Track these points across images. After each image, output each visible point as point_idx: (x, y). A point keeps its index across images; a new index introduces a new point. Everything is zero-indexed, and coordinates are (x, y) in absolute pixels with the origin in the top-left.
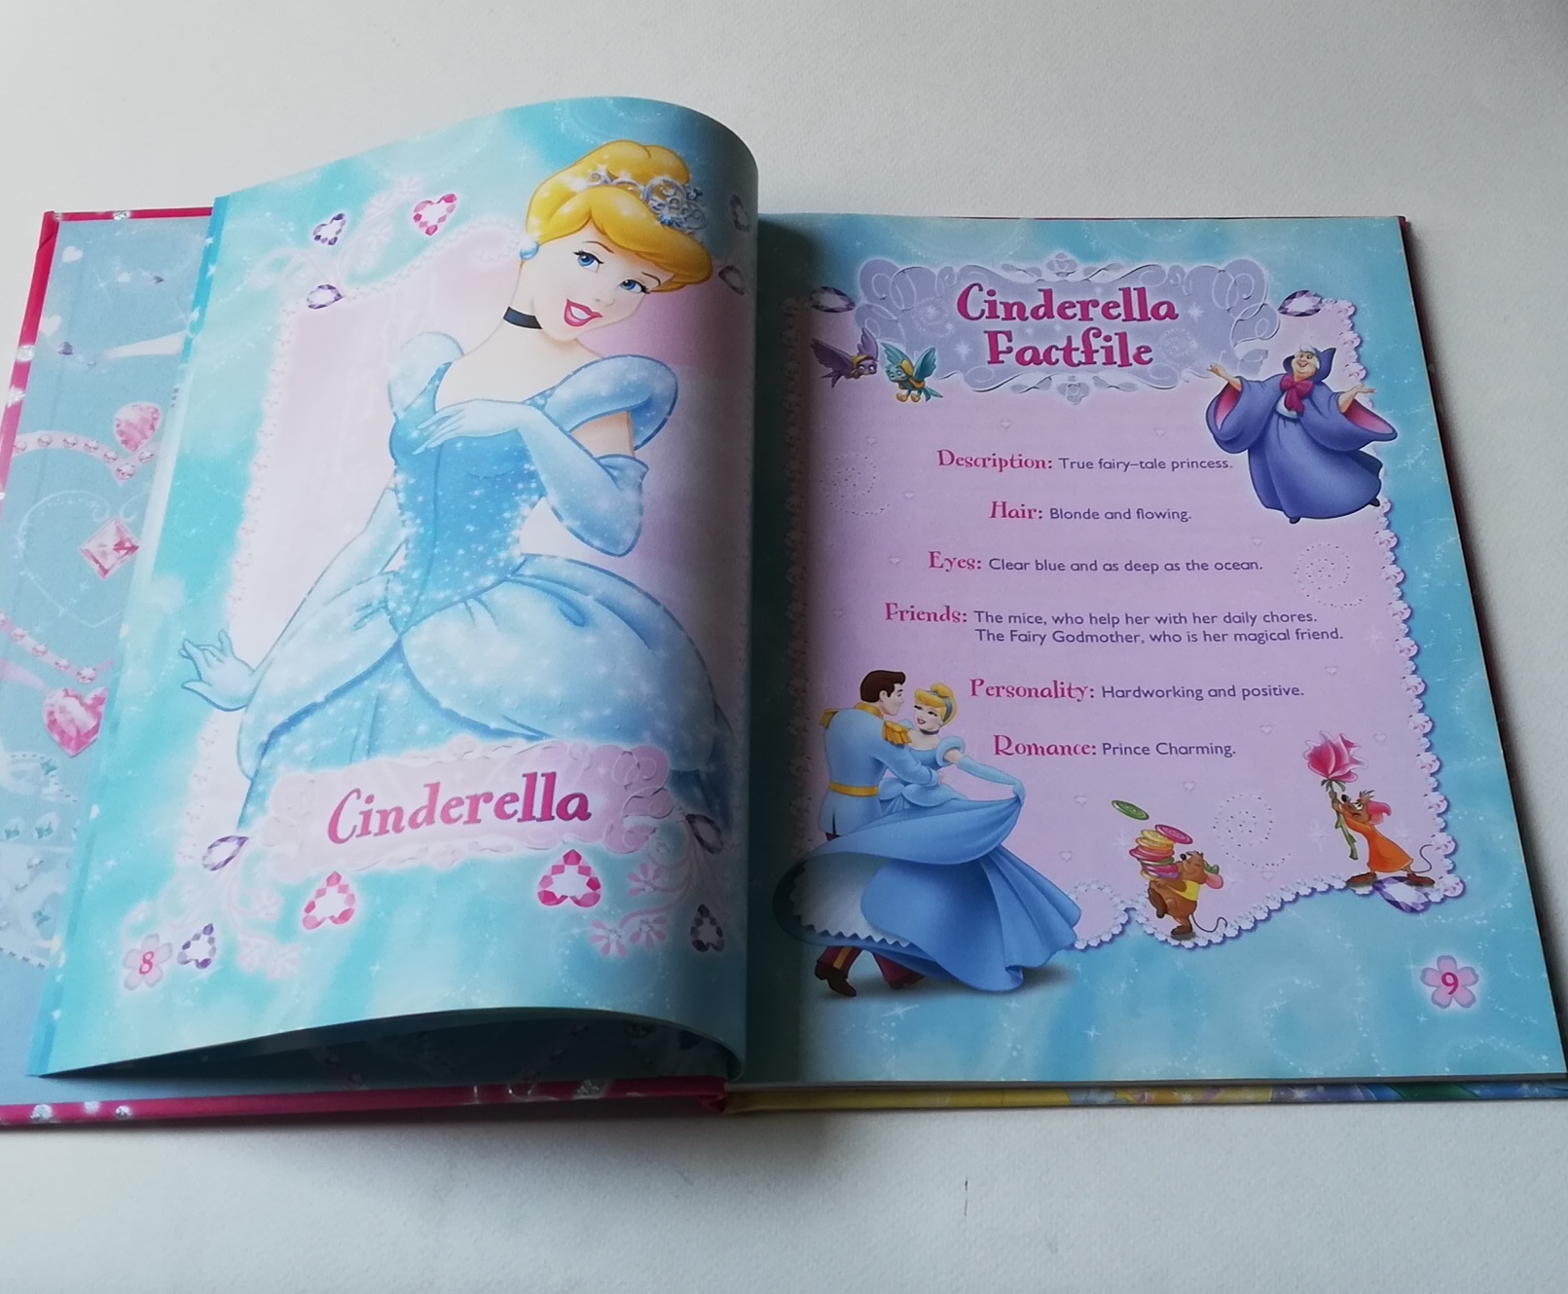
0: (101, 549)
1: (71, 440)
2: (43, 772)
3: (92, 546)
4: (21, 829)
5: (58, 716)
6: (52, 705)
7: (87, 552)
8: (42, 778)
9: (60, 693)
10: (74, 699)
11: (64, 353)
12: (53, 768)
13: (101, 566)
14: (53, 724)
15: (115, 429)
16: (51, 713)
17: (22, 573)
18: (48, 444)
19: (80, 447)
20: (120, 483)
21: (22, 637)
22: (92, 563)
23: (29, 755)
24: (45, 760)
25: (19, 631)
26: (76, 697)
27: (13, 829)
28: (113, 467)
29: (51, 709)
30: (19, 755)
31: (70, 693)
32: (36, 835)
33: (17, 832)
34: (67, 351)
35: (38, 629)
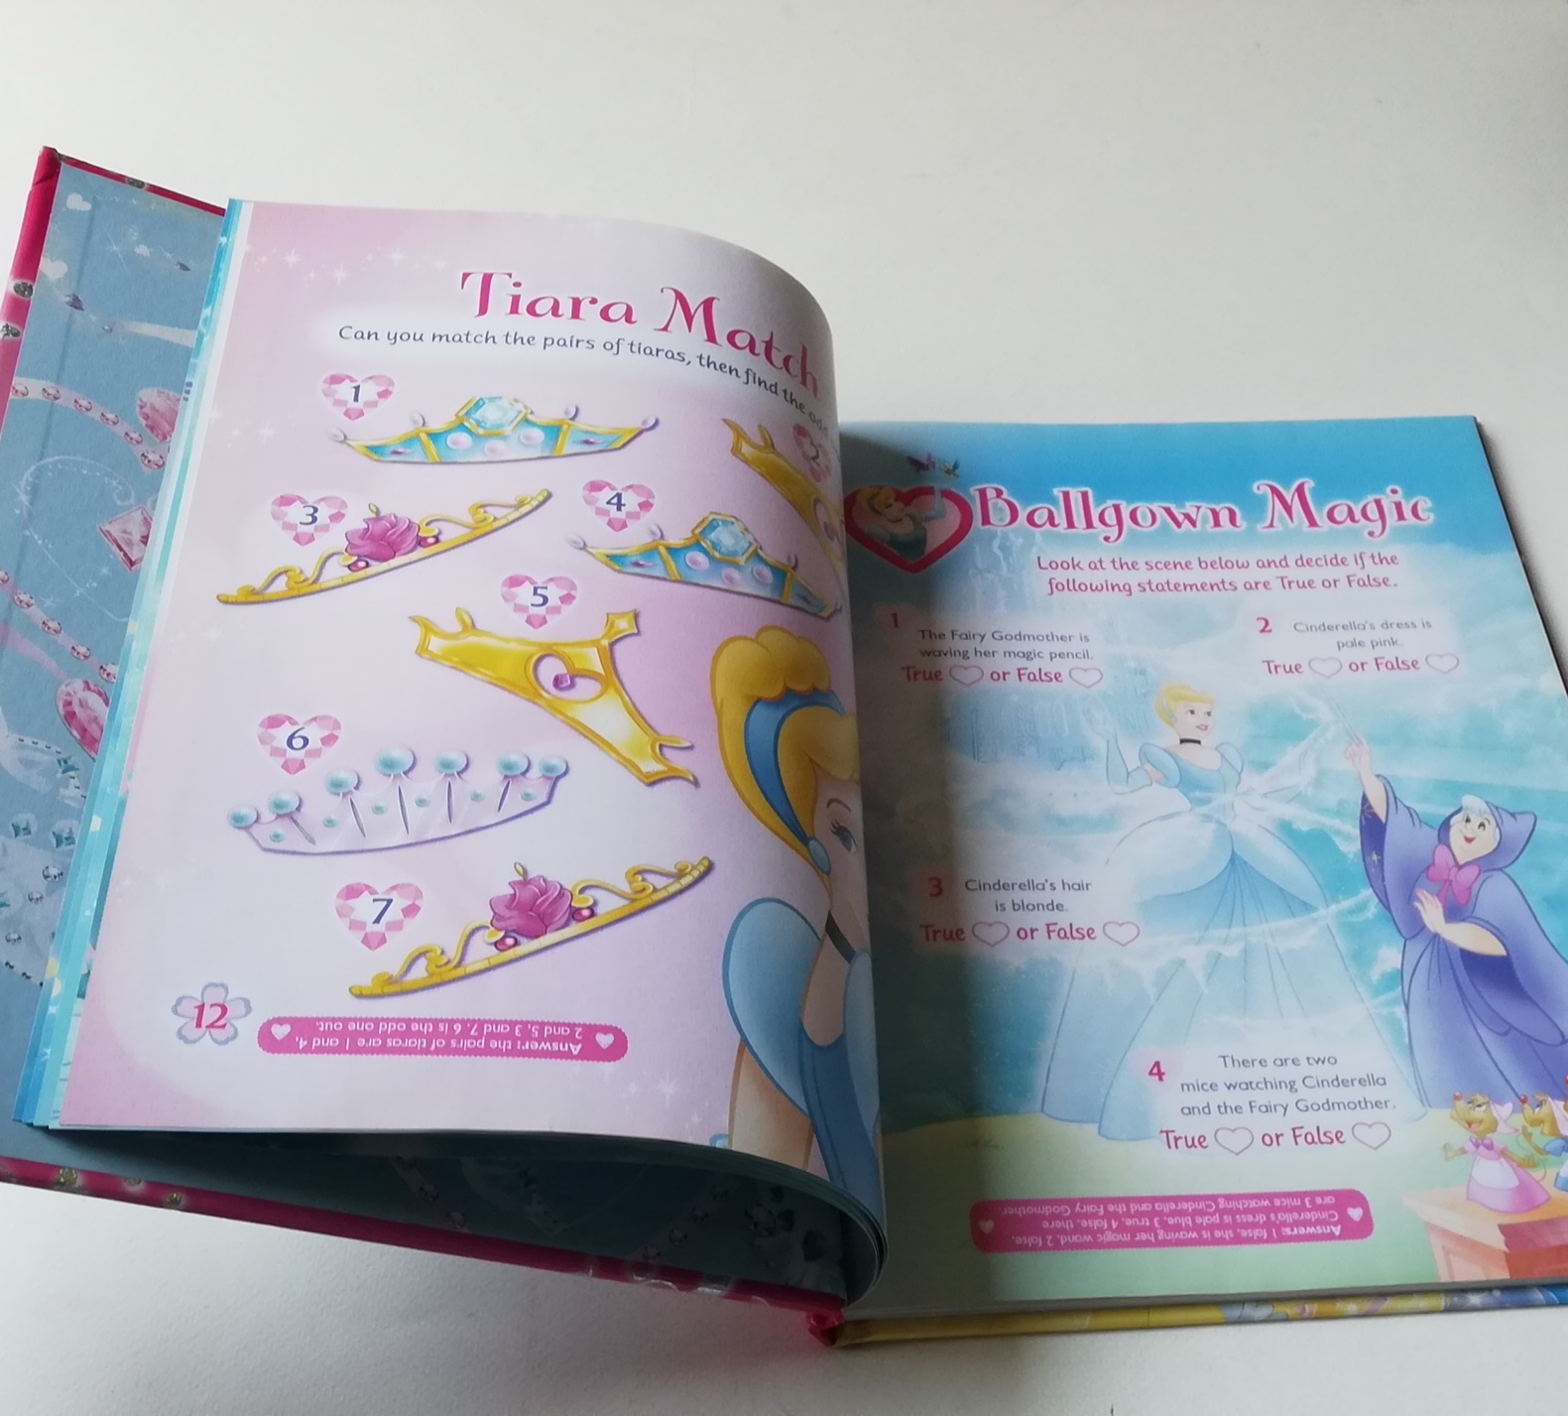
0: (125, 536)
1: (84, 403)
2: (61, 771)
3: (115, 529)
4: (33, 829)
5: (76, 708)
6: (69, 694)
7: (108, 534)
8: (59, 775)
9: (78, 684)
10: (95, 695)
11: (71, 306)
12: (72, 768)
13: (125, 554)
14: (70, 717)
15: (138, 409)
16: (68, 704)
17: (27, 533)
18: (56, 398)
19: (95, 414)
20: (147, 470)
21: (29, 606)
22: (115, 548)
23: (42, 745)
24: (63, 756)
25: (24, 597)
26: (100, 694)
27: (23, 826)
28: (138, 450)
29: (68, 698)
30: (28, 741)
31: (92, 687)
32: (54, 841)
33: (27, 830)
34: (76, 304)
35: (48, 603)
